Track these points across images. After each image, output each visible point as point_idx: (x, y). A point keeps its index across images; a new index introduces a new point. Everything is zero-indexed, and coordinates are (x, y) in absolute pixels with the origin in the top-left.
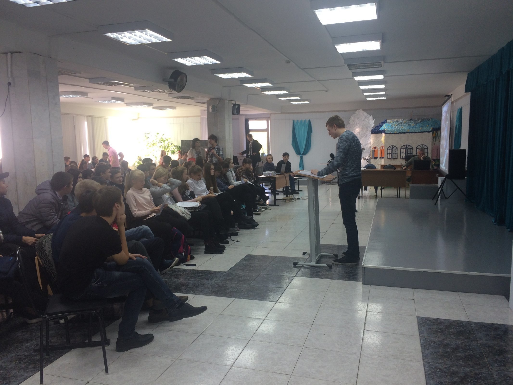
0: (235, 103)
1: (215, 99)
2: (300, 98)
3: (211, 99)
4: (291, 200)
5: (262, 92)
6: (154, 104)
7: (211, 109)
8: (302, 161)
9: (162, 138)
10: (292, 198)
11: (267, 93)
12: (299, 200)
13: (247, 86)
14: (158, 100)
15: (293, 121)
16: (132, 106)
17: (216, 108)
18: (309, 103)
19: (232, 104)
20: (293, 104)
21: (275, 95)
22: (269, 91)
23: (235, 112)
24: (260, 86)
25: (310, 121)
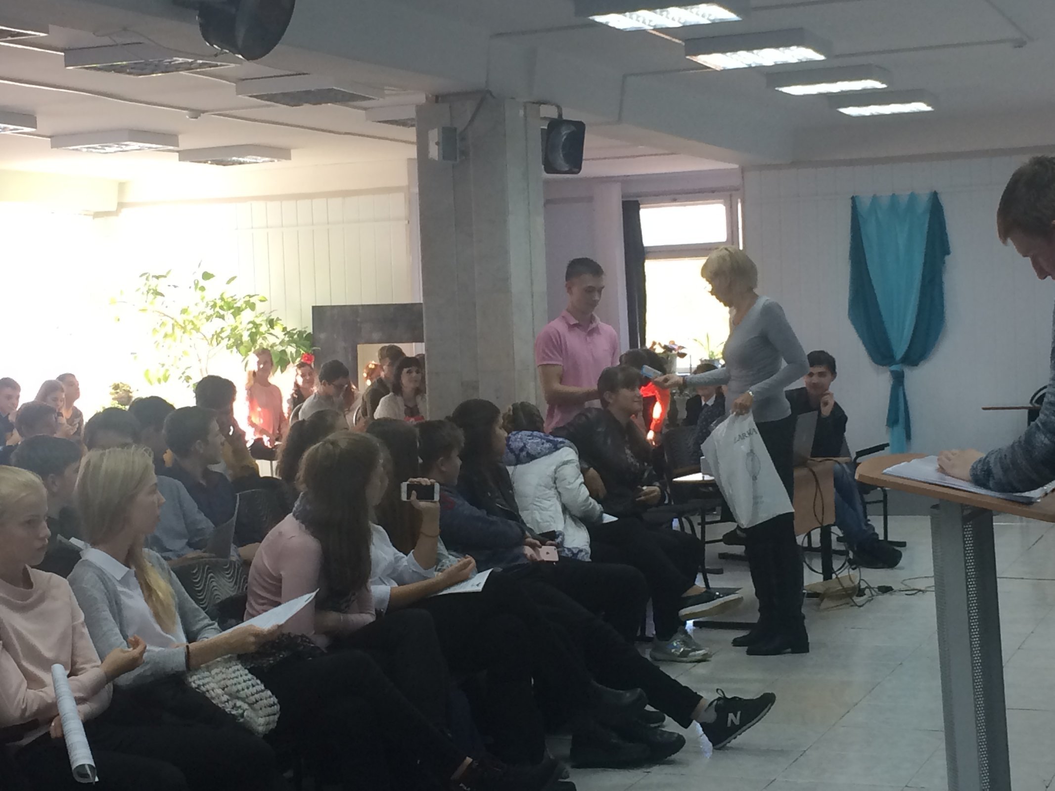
0: (560, 115)
1: (457, 94)
2: (884, 86)
3: (438, 98)
4: (850, 596)
5: (688, 57)
6: (180, 137)
7: (437, 144)
8: (901, 396)
9: (225, 297)
10: (854, 588)
11: (716, 61)
12: (887, 596)
13: (611, 24)
14: (196, 113)
15: (853, 198)
16: (77, 150)
17: (463, 139)
18: (929, 109)
19: (545, 118)
20: (849, 116)
21: (760, 70)
22: (723, 51)
23: (560, 161)
24: (680, 25)
25: (935, 198)
